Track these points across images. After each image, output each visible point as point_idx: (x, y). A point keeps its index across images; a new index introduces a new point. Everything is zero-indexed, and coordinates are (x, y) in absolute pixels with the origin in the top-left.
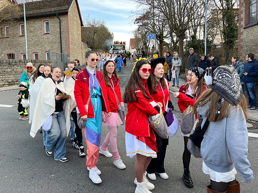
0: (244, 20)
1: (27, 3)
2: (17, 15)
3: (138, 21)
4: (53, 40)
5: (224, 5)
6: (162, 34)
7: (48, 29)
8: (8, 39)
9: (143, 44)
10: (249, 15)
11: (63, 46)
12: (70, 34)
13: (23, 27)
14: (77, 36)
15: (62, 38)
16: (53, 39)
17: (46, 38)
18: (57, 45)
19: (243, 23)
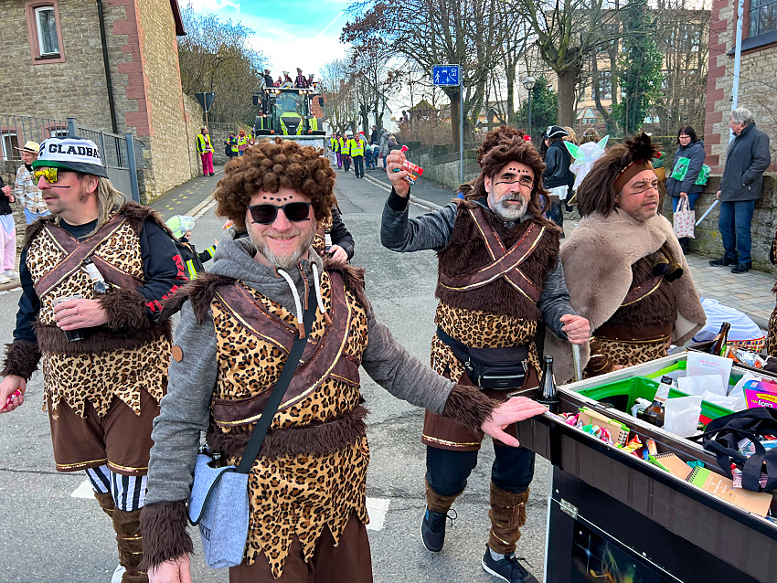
0: (730, 27)
4: (78, 83)
10: (749, 12)
12: (143, 60)
15: (112, 76)
16: (76, 78)
17: (45, 76)
18: (96, 103)
19: (726, 38)
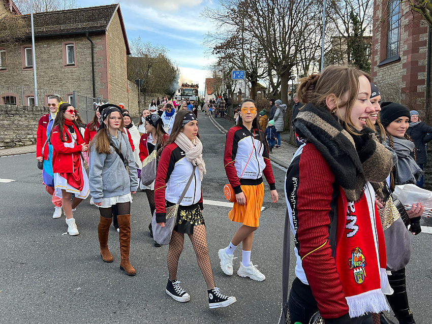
0: (378, 53)
1: (38, 14)
2: (20, 33)
3: (218, 50)
4: (81, 76)
5: (350, 30)
6: (255, 72)
7: (71, 58)
8: (5, 73)
9: (226, 87)
10: (387, 46)
11: (96, 85)
12: (108, 66)
13: (30, 52)
14: (120, 70)
15: (95, 73)
16: (80, 74)
17: (68, 73)
18: (88, 84)
19: (377, 58)
